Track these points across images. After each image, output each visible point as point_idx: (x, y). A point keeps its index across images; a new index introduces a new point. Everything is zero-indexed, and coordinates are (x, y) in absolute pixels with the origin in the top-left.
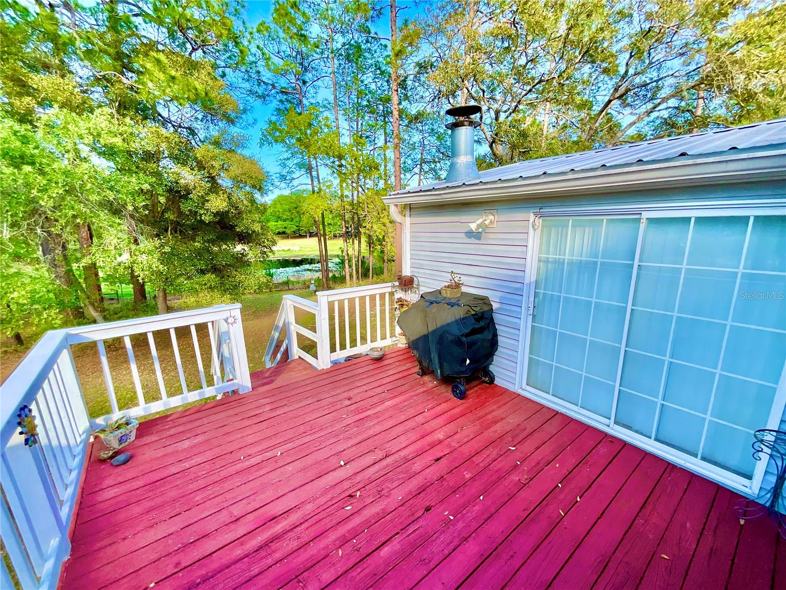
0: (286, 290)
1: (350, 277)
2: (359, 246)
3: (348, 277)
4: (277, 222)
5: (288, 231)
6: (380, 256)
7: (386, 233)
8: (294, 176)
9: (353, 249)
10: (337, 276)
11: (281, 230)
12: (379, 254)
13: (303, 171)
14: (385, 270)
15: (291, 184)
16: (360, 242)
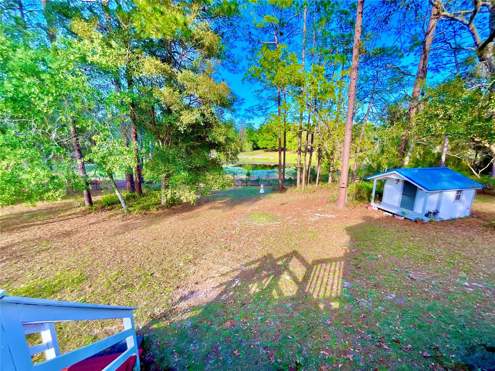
0: (256, 186)
1: (300, 182)
2: (310, 159)
3: (298, 181)
4: (263, 141)
5: (269, 147)
6: (327, 167)
7: (334, 149)
8: (268, 106)
9: (305, 160)
10: (292, 178)
11: (265, 146)
12: (327, 165)
13: (273, 103)
14: (330, 178)
15: (266, 113)
16: (311, 155)
